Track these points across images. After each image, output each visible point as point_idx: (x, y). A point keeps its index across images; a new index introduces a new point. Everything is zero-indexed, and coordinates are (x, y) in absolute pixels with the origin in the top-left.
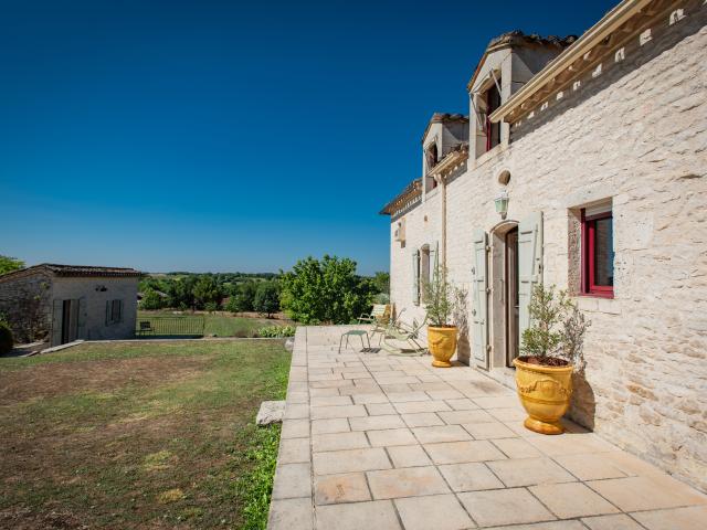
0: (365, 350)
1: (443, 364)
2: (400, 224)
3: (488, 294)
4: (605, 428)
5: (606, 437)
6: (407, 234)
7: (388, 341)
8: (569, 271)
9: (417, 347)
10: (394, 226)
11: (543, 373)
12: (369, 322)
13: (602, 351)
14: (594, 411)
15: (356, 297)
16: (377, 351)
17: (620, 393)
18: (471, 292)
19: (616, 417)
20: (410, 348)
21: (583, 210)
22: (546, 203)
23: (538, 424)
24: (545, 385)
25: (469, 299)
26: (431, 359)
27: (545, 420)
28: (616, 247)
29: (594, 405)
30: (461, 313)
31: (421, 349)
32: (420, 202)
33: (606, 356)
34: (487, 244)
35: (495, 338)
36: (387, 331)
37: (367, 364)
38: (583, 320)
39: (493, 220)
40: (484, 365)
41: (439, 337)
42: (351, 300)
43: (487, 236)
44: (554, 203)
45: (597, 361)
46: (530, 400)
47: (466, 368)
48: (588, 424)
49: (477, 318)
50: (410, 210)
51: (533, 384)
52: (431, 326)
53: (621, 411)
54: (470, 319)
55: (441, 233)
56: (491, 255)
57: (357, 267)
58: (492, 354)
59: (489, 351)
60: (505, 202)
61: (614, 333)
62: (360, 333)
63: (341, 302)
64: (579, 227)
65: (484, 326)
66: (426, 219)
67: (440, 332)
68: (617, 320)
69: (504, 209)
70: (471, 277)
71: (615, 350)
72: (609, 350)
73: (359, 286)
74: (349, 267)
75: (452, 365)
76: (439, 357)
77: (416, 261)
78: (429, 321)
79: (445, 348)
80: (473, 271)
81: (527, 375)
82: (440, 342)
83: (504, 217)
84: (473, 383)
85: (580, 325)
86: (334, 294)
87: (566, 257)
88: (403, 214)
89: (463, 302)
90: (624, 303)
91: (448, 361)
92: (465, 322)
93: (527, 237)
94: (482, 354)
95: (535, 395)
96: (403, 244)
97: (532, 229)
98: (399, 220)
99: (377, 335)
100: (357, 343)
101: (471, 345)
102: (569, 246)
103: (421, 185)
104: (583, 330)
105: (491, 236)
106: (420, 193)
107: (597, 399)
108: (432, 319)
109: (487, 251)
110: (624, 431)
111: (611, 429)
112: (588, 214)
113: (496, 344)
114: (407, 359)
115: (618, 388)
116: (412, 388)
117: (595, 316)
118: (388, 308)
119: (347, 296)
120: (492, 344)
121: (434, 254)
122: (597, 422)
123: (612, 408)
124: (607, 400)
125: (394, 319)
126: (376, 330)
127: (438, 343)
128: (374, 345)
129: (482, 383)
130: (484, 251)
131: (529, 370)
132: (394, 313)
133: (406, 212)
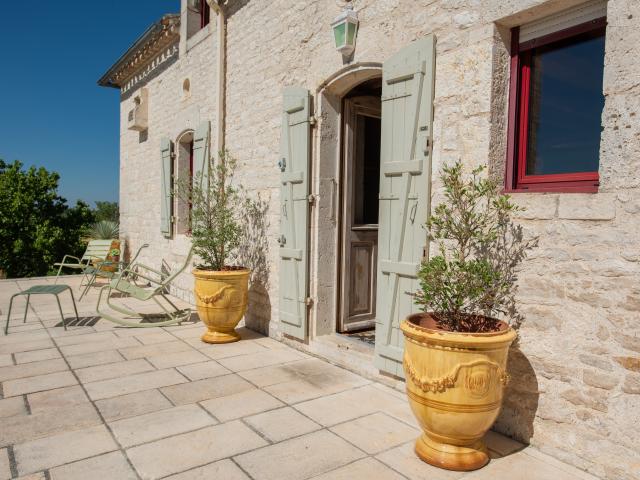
0: (66, 323)
1: (224, 337)
2: (137, 100)
3: (311, 204)
4: (556, 438)
5: (564, 455)
6: (150, 116)
7: (114, 301)
8: (491, 146)
9: (171, 310)
10: (127, 106)
11: (473, 348)
12: (79, 271)
13: (561, 295)
14: (534, 407)
15: (58, 232)
16: (92, 322)
17: (600, 372)
18: (275, 206)
19: (586, 417)
20: (158, 311)
21: (515, 31)
22: (443, 18)
23: (447, 452)
24: (476, 373)
25: (271, 218)
26: (201, 329)
27: (462, 442)
28: (608, 84)
29: (537, 395)
30: (253, 246)
31: (179, 313)
32: (176, 57)
33: (571, 304)
34: (311, 113)
35: (320, 285)
36: (113, 283)
37: (67, 351)
38: (519, 237)
39: (326, 65)
40: (300, 333)
41: (216, 288)
42: (48, 235)
43: (311, 99)
44: (462, 17)
45: (545, 314)
46: (441, 406)
47: (263, 341)
48: (519, 430)
49: (288, 250)
50: (156, 73)
51: (452, 373)
52: (202, 268)
53: (601, 406)
54: (273, 254)
55: (217, 105)
56: (318, 133)
57: (59, 182)
58: (314, 312)
59: (309, 307)
60: (354, 27)
61: (589, 257)
62: (56, 290)
63: (28, 241)
64: (507, 62)
65: (303, 264)
66: (186, 86)
67: (221, 279)
68: (604, 232)
69: (350, 42)
70: (278, 177)
71: (591, 290)
72: (578, 292)
73: (64, 215)
74: (44, 182)
75: (239, 336)
76: (215, 326)
77: (168, 161)
78: (199, 260)
79: (228, 307)
80: (283, 166)
81: (438, 355)
82: (219, 297)
83: (348, 59)
84: (285, 369)
85: (512, 248)
86: (15, 228)
87: (486, 119)
88: (142, 84)
89: (258, 224)
90: (623, 196)
91: (231, 331)
92: (262, 260)
93: (399, 88)
94: (296, 314)
95: (453, 396)
96: (144, 135)
97: (415, 69)
98: (137, 93)
99: (94, 292)
100: (48, 309)
101: (273, 300)
102: (493, 98)
103: (178, 25)
104: (519, 256)
105: (319, 99)
106: (177, 39)
107: (542, 383)
108: (204, 255)
109: (312, 127)
110: (606, 444)
111: (572, 438)
112: (525, 37)
113: (322, 296)
114: (153, 331)
115: (595, 363)
116: (170, 397)
117: (549, 227)
118: (116, 246)
119: (41, 230)
120: (314, 295)
121: (202, 144)
122: (538, 426)
123: (577, 401)
124: (567, 386)
125: (126, 264)
126: (92, 285)
127: (215, 300)
128: (85, 310)
129: (302, 367)
130: (305, 126)
131: (444, 344)
132: (127, 254)
133: (149, 78)
